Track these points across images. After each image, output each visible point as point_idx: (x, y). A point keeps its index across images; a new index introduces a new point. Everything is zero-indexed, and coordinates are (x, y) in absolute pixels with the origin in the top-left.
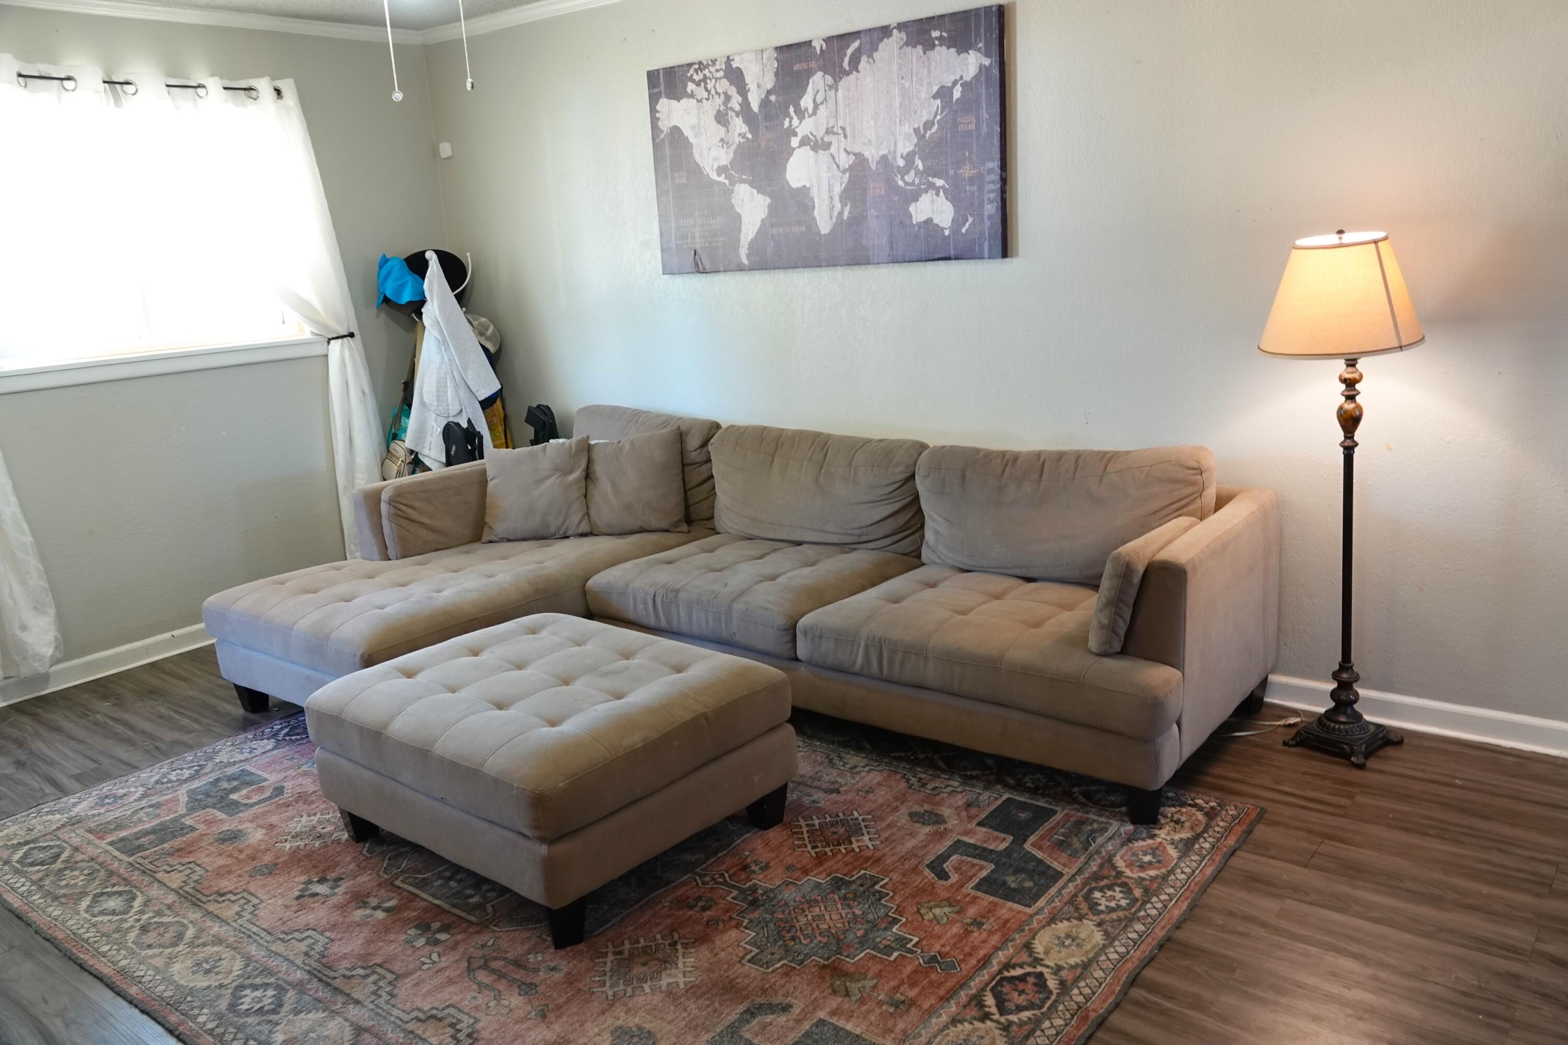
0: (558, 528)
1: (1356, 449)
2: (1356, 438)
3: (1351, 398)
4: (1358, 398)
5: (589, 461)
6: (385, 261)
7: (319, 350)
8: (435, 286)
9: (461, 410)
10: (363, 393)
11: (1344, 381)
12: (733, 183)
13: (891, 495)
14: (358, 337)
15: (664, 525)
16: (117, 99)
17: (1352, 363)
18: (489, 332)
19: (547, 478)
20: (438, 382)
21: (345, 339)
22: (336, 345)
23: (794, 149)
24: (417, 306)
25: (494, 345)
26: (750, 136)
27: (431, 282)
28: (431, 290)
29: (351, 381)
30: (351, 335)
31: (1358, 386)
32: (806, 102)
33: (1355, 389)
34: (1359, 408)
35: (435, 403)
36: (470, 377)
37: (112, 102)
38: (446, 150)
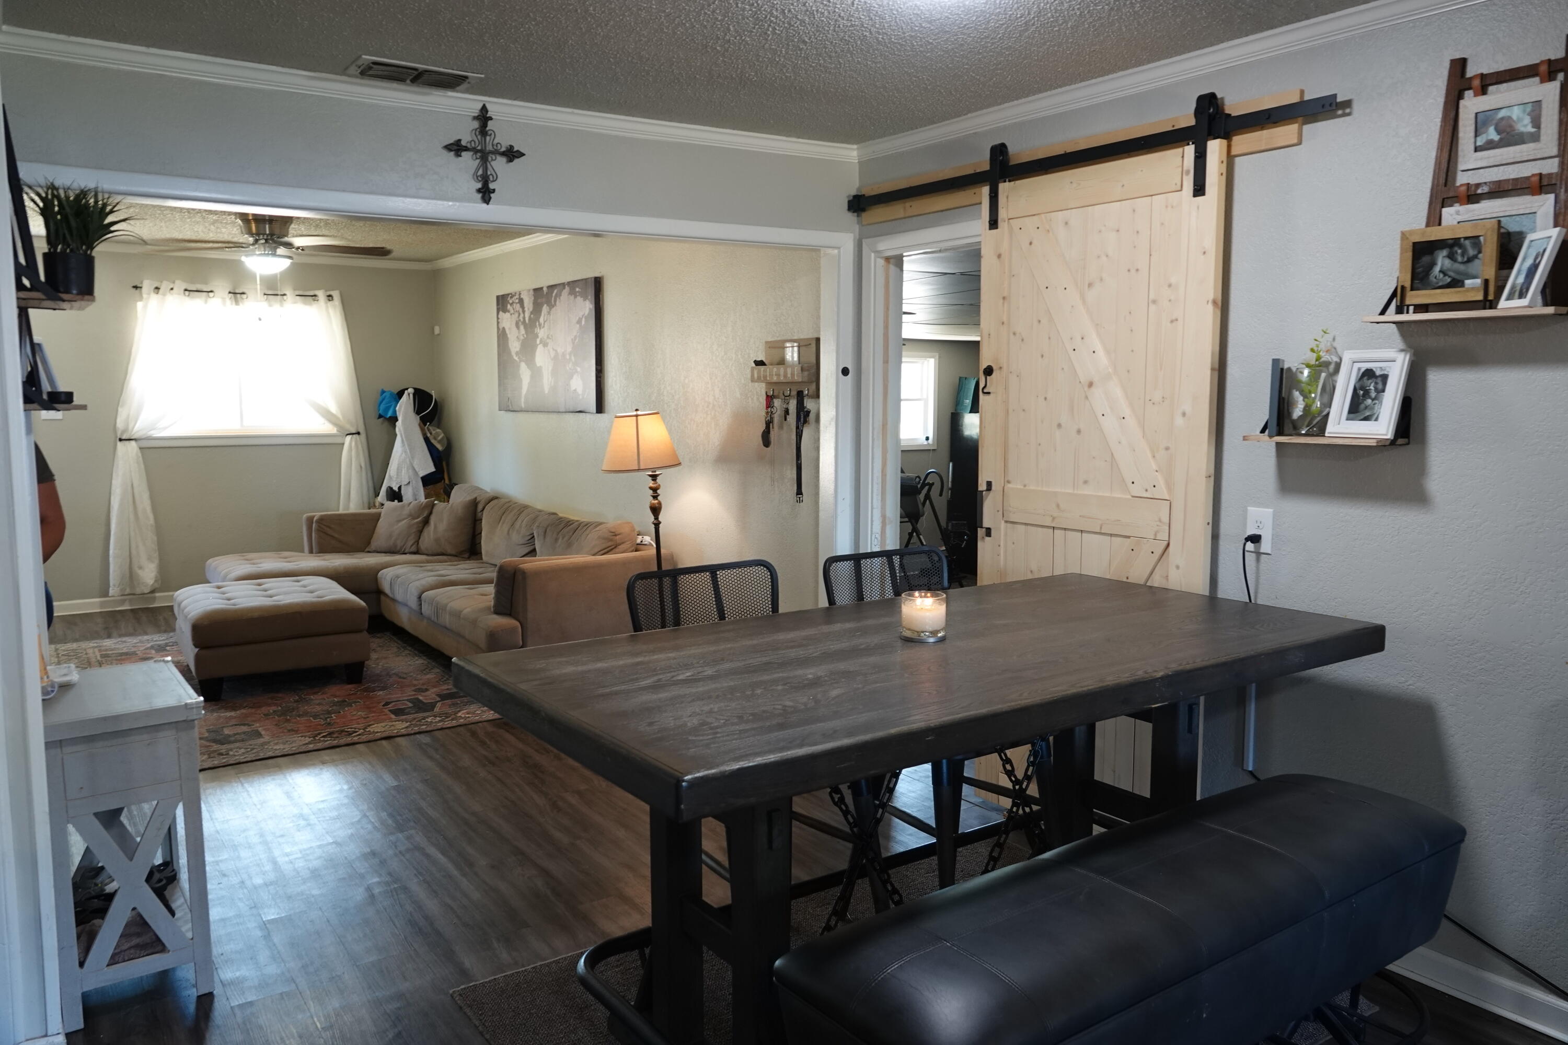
0: (401, 548)
1: (661, 525)
2: (659, 519)
3: (655, 497)
4: (659, 498)
5: (431, 513)
6: (383, 392)
7: (339, 440)
8: (403, 409)
9: (409, 482)
10: (361, 467)
11: (651, 488)
12: (520, 361)
13: (530, 541)
14: (363, 435)
15: (453, 552)
16: (237, 303)
17: (654, 477)
18: (439, 438)
19: (404, 519)
20: (398, 464)
21: (354, 436)
22: (349, 437)
23: (538, 345)
24: (394, 419)
25: (442, 446)
26: (525, 336)
27: (401, 406)
28: (399, 411)
29: (354, 459)
30: (358, 433)
31: (658, 491)
32: (541, 320)
33: (657, 493)
34: (660, 503)
35: (395, 476)
36: (415, 463)
37: (234, 303)
38: (437, 330)
